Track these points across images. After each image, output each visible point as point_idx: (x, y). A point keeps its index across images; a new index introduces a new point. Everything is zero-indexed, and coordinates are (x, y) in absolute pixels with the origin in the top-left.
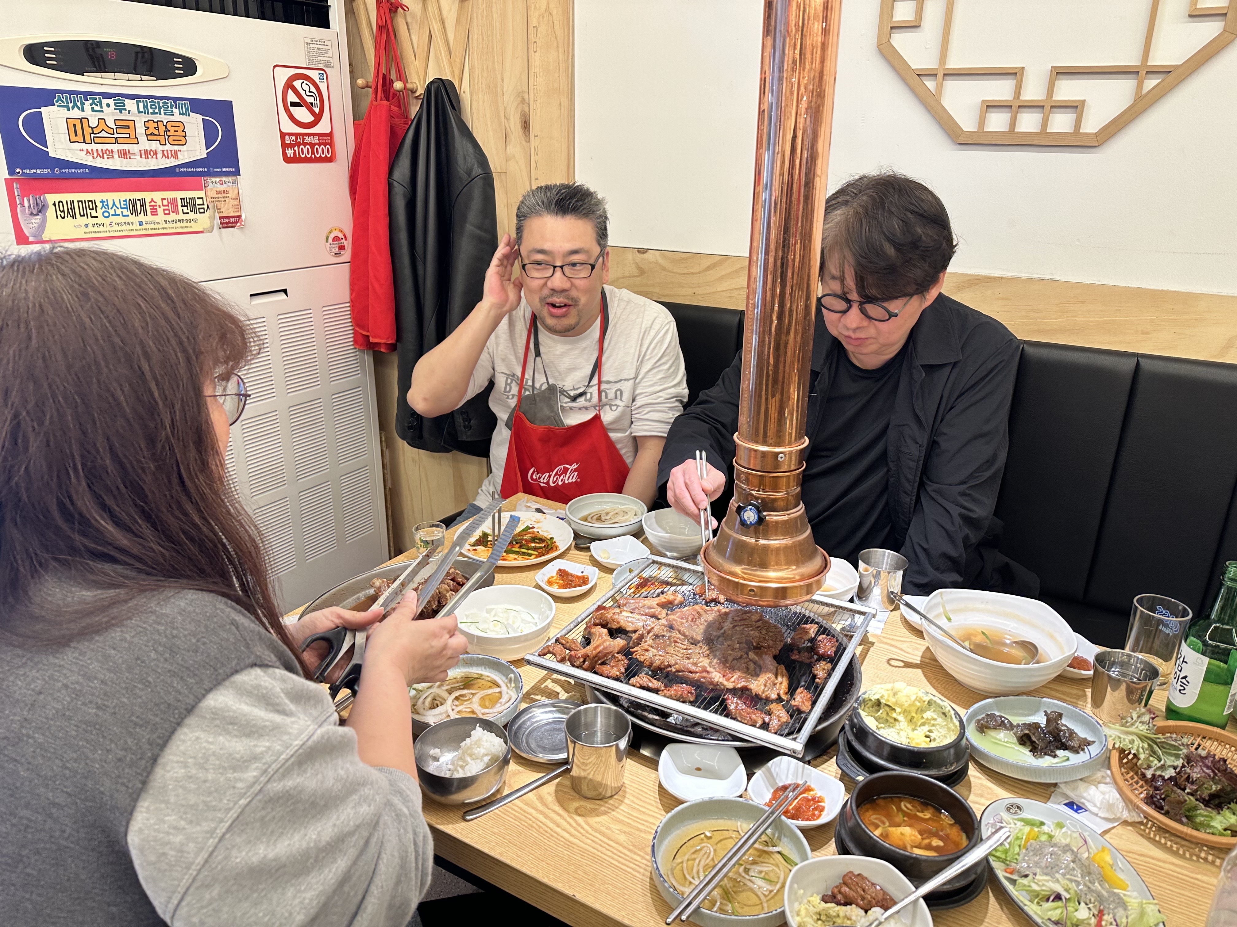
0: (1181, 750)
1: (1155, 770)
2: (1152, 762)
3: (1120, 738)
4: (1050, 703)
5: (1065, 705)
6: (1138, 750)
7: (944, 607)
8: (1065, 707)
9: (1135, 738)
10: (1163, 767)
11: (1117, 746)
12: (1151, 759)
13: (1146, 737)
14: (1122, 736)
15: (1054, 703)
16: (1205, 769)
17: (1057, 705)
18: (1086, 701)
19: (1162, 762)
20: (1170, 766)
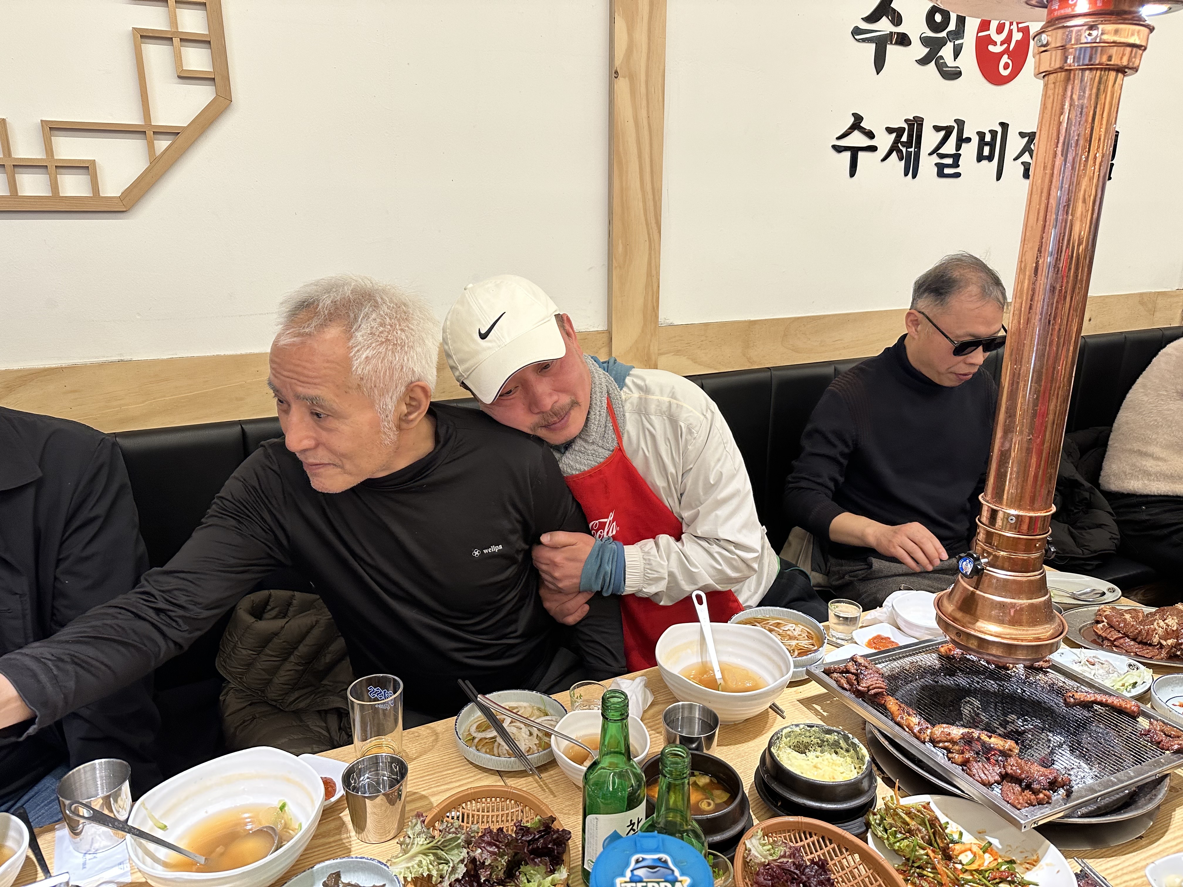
0: (459, 838)
1: (449, 878)
2: (442, 870)
3: (408, 868)
4: (323, 868)
5: (339, 860)
6: (429, 870)
7: (152, 817)
8: (340, 863)
9: (420, 857)
10: (454, 869)
11: (409, 879)
12: (441, 867)
13: (429, 849)
14: (410, 865)
15: (327, 866)
16: (488, 848)
17: (331, 866)
18: (348, 831)
19: (451, 865)
20: (458, 863)
